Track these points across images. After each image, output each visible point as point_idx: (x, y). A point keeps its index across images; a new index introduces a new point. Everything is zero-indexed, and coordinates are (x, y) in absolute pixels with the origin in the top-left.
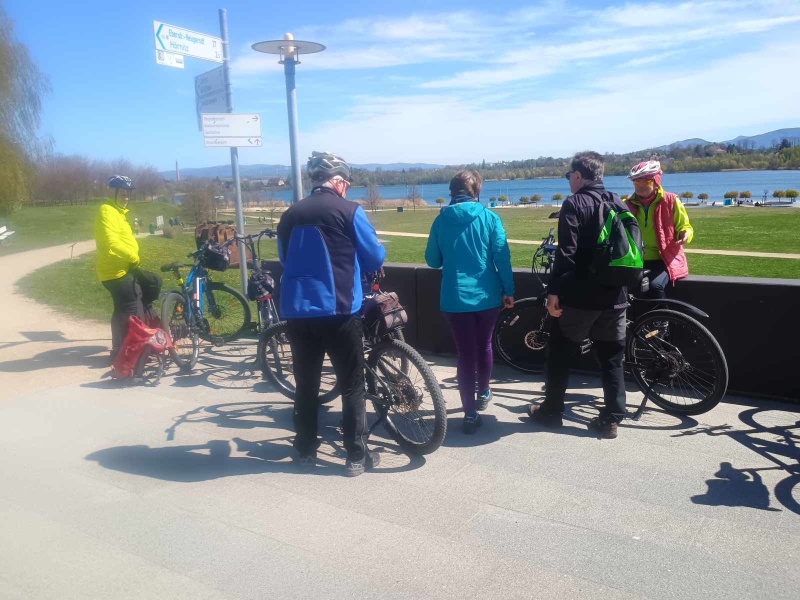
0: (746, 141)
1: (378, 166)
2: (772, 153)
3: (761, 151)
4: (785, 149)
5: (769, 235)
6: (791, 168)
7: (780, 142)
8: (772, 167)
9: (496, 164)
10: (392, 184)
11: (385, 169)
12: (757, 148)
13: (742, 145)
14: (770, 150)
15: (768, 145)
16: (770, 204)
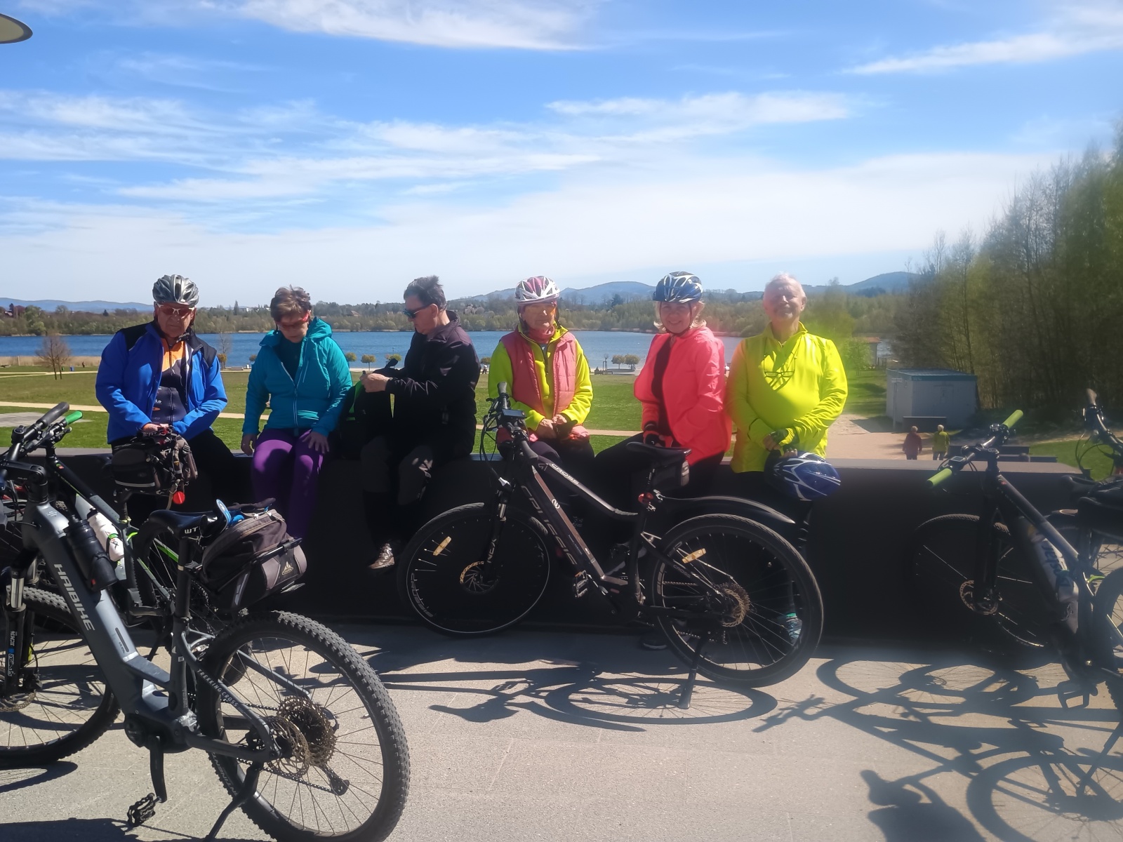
0: (574, 294)
1: (60, 304)
2: (604, 311)
3: (592, 307)
4: (617, 306)
5: (618, 409)
6: (625, 329)
7: (611, 297)
8: (606, 327)
9: (255, 309)
10: (88, 333)
11: (74, 309)
12: (587, 304)
13: (571, 300)
14: (602, 307)
15: (599, 301)
16: (611, 371)
